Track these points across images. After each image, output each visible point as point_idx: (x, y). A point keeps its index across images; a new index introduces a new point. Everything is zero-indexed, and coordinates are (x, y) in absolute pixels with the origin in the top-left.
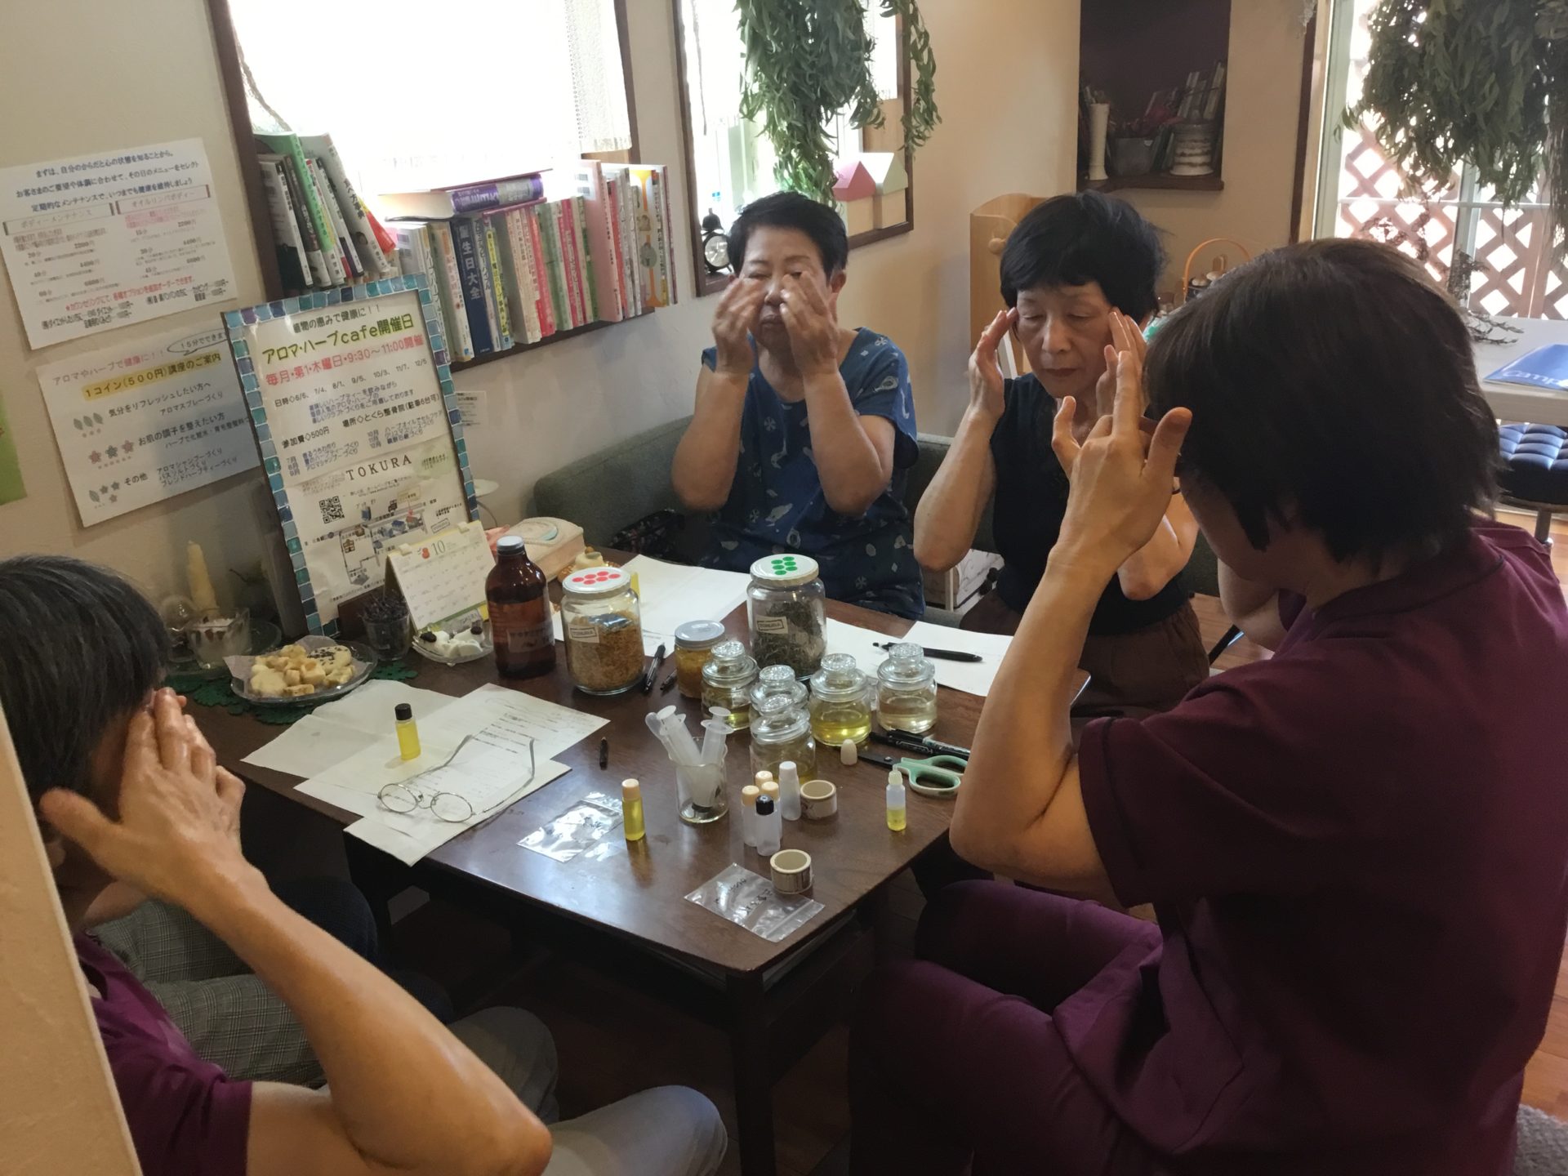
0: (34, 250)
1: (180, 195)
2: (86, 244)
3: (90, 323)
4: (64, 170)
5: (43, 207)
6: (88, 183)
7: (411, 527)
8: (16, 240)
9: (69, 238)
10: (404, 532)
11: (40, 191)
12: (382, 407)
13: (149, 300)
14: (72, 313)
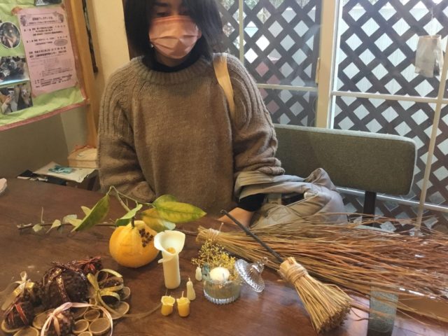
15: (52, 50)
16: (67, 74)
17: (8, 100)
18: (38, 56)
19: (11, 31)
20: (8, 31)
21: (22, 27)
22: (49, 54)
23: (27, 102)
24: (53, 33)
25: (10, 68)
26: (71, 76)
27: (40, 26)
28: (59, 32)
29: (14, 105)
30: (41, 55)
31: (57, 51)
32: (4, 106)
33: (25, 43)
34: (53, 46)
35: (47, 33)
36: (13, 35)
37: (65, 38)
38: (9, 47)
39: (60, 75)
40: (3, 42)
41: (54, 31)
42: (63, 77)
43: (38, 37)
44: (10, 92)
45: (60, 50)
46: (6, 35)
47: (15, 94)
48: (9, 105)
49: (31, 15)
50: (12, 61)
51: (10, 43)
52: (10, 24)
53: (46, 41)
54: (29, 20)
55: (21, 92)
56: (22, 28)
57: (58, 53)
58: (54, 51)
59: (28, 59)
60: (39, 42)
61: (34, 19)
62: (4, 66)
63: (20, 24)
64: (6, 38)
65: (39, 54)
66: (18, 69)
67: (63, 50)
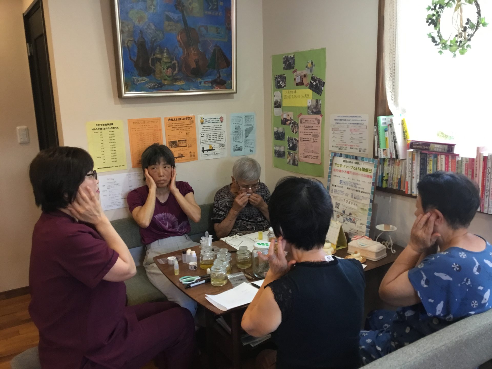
0: (334, 131)
1: (361, 127)
2: (342, 133)
3: (340, 149)
4: (342, 117)
5: (337, 123)
6: (345, 120)
7: (353, 222)
8: (332, 128)
9: (340, 131)
10: (351, 222)
11: (337, 120)
12: (356, 189)
13: (350, 148)
14: (337, 146)
15: (310, 139)
16: (316, 155)
17: (290, 158)
18: (304, 140)
19: (296, 126)
20: (295, 125)
21: (300, 123)
22: (308, 141)
23: (296, 163)
24: (313, 130)
25: (293, 143)
26: (317, 157)
27: (307, 125)
28: (316, 130)
29: (292, 162)
30: (305, 140)
31: (312, 140)
32: (288, 160)
33: (299, 133)
34: (311, 137)
35: (310, 129)
36: (296, 128)
37: (318, 134)
38: (294, 133)
39: (313, 154)
40: (292, 130)
41: (313, 129)
42: (314, 156)
43: (305, 131)
44: (291, 154)
45: (314, 140)
46: (294, 127)
47: (292, 157)
48: (290, 160)
49: (304, 118)
50: (294, 140)
51: (295, 132)
52: (296, 122)
53: (308, 133)
54: (304, 121)
55: (295, 157)
56: (300, 125)
57: (313, 142)
58: (311, 140)
59: (299, 141)
60: (305, 133)
61: (306, 121)
62: (291, 141)
63: (300, 122)
64: (294, 129)
65: (304, 139)
66: (295, 145)
67: (316, 140)
